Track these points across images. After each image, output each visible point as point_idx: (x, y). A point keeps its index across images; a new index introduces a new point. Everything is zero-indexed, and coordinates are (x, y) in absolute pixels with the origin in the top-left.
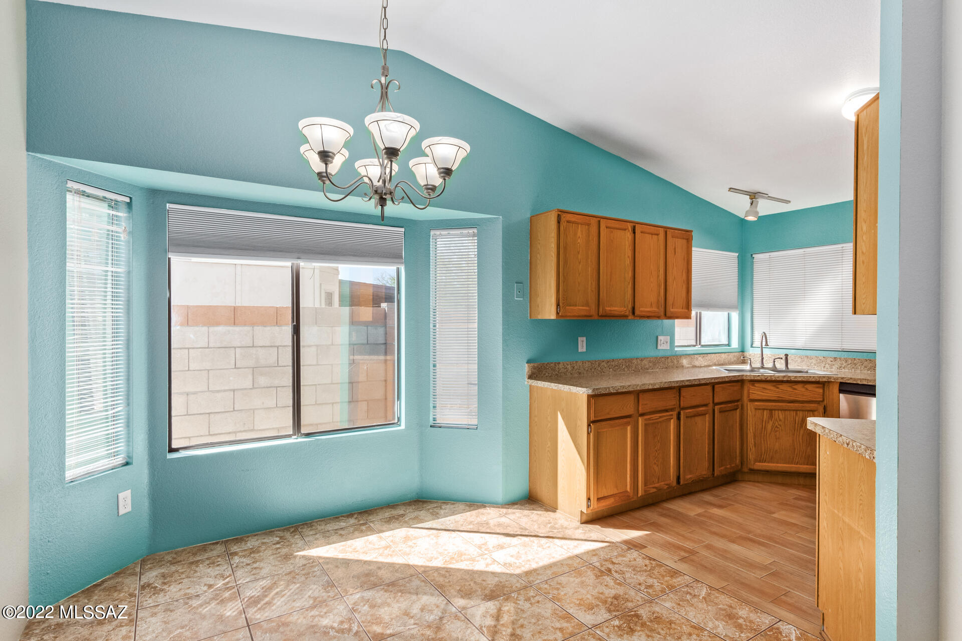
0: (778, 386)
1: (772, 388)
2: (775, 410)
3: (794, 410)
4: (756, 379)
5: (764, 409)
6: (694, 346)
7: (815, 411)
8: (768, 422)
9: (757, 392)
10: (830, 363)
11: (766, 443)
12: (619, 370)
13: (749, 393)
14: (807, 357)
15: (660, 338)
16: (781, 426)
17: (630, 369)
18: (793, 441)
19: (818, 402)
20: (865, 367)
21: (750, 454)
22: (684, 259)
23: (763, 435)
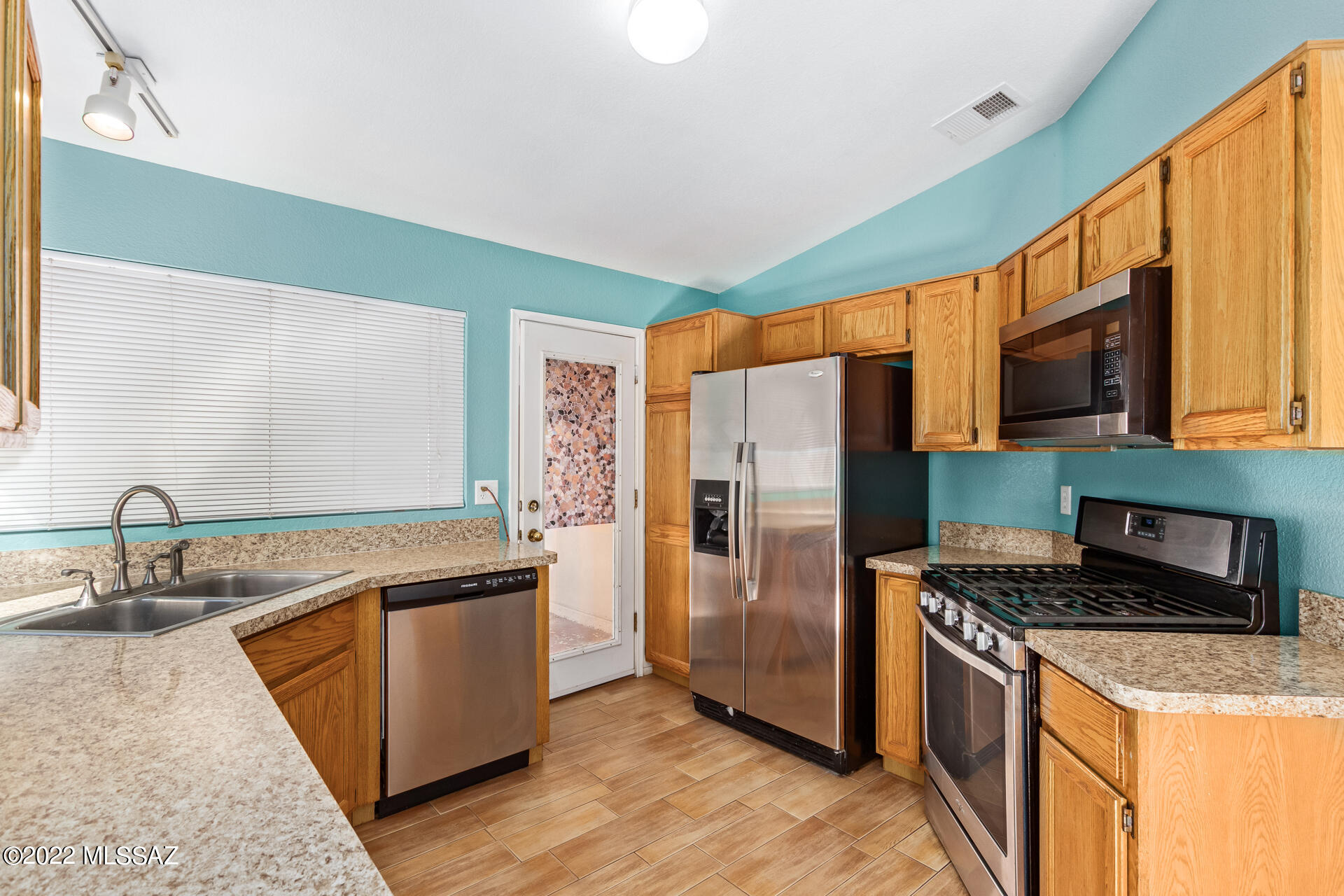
3: (314, 685)
7: (343, 669)
19: (343, 648)
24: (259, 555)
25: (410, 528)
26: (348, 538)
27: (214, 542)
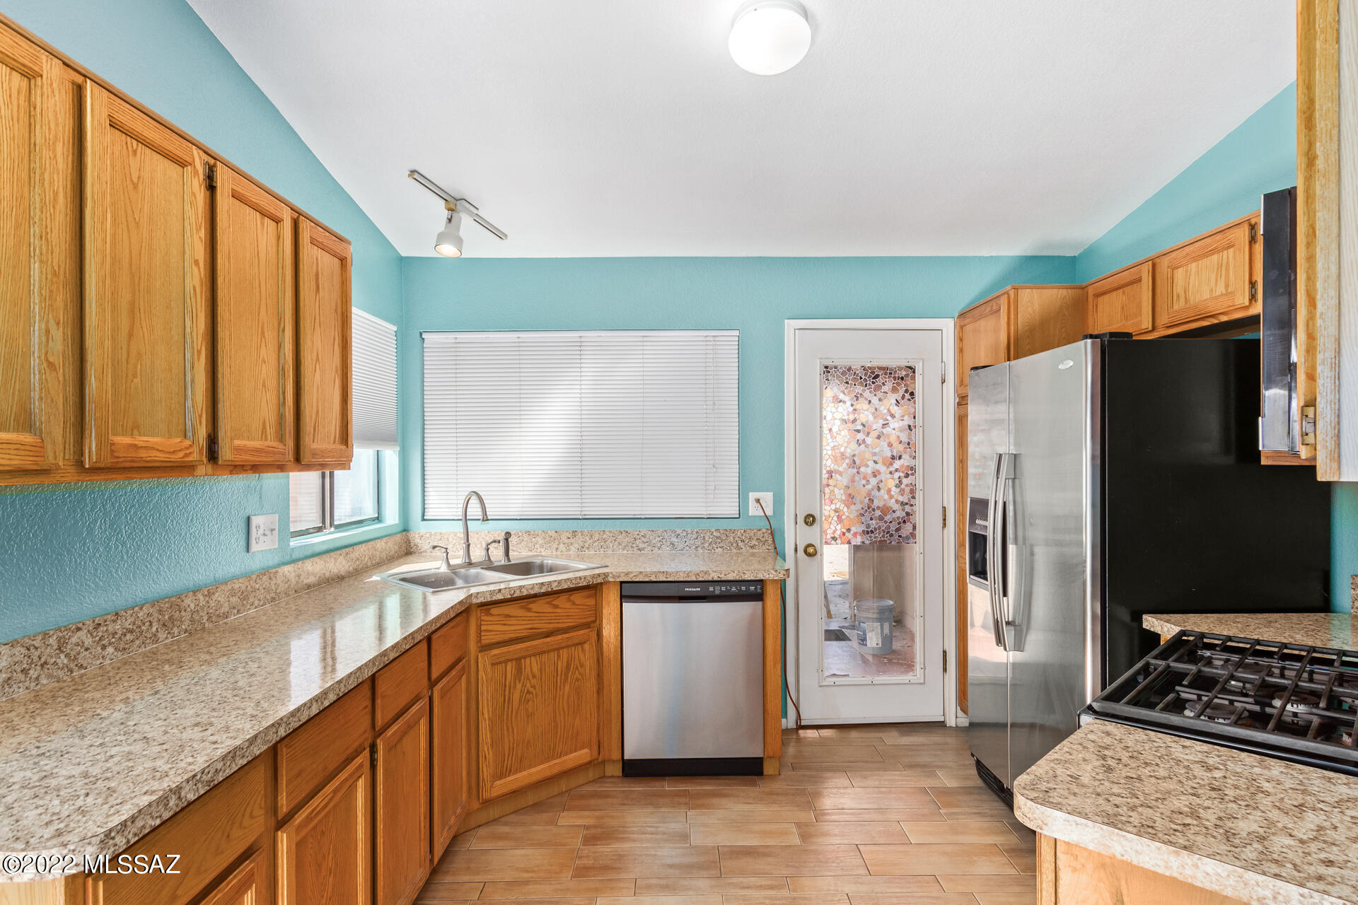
0: (531, 606)
1: (521, 613)
2: (525, 657)
3: (554, 650)
4: (494, 598)
5: (506, 662)
6: (319, 529)
7: (585, 643)
8: (515, 687)
9: (495, 628)
10: (567, 541)
11: (511, 733)
12: (137, 642)
13: (479, 631)
14: (528, 533)
15: (255, 521)
16: (534, 687)
17: (176, 631)
18: (554, 711)
19: (587, 625)
20: (619, 544)
21: (484, 766)
22: (336, 311)
23: (505, 716)
24: (572, 547)
25: (687, 534)
26: (635, 539)
27: (543, 535)
